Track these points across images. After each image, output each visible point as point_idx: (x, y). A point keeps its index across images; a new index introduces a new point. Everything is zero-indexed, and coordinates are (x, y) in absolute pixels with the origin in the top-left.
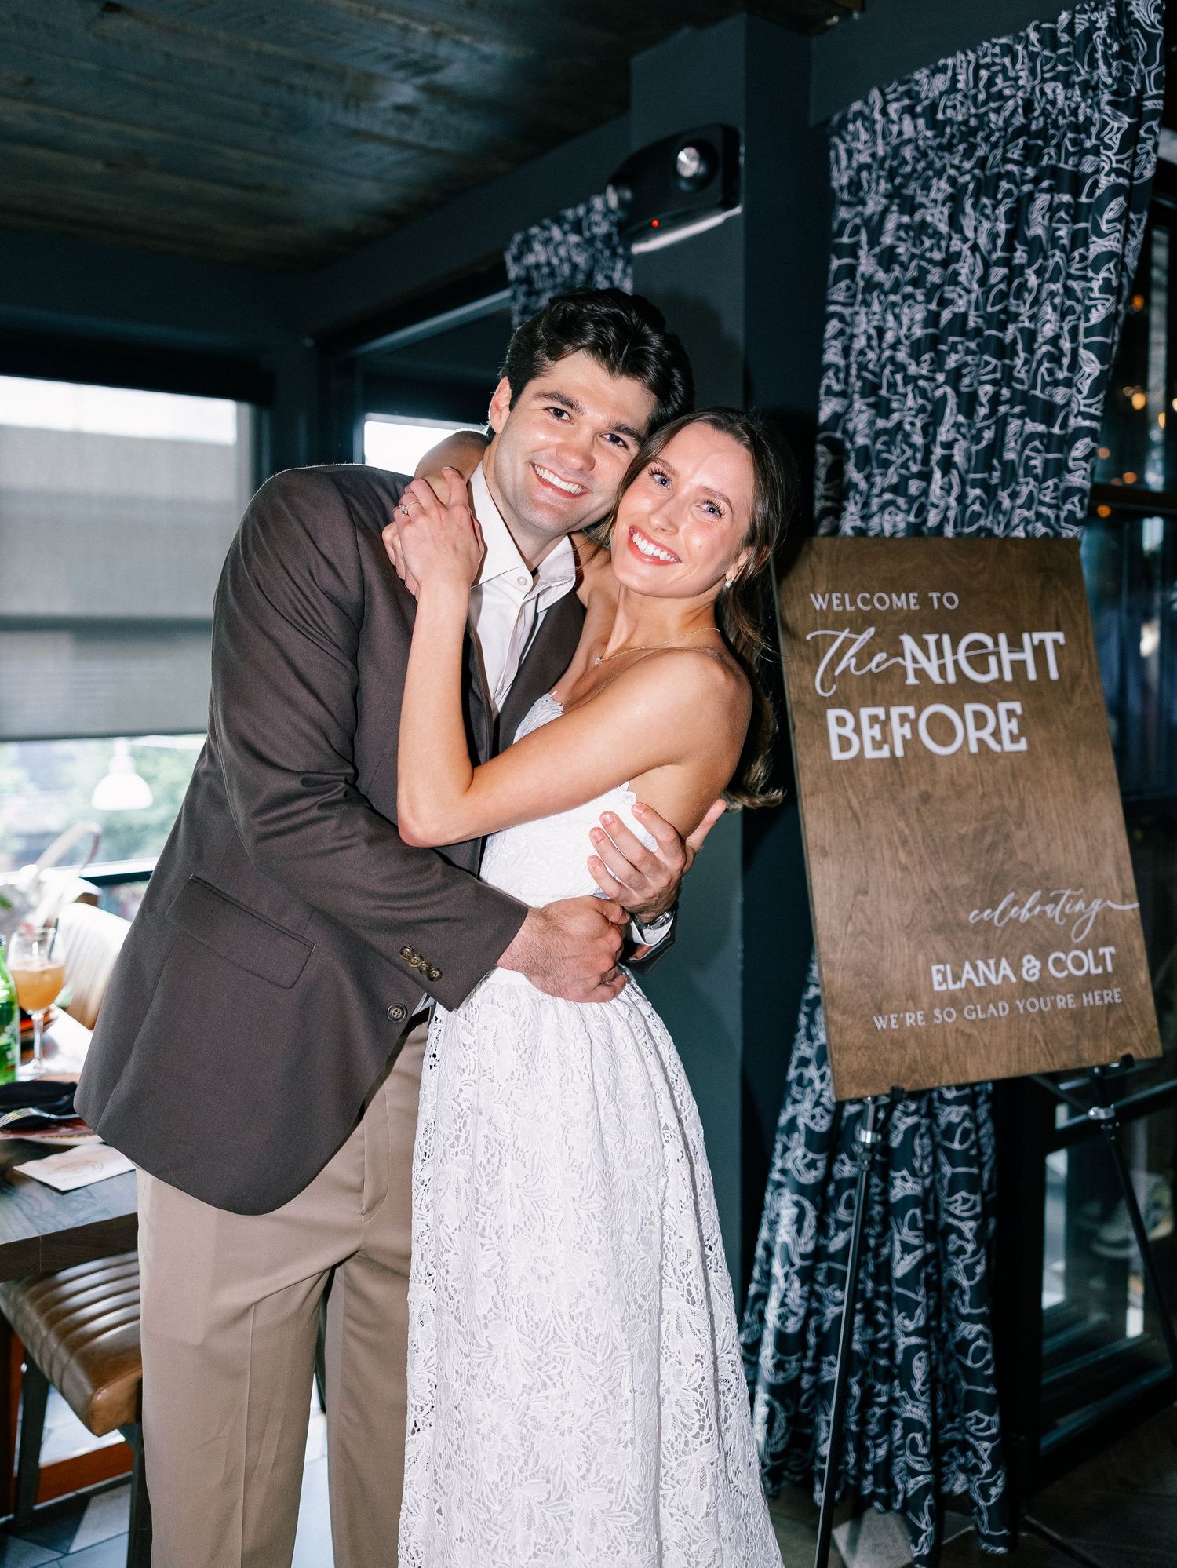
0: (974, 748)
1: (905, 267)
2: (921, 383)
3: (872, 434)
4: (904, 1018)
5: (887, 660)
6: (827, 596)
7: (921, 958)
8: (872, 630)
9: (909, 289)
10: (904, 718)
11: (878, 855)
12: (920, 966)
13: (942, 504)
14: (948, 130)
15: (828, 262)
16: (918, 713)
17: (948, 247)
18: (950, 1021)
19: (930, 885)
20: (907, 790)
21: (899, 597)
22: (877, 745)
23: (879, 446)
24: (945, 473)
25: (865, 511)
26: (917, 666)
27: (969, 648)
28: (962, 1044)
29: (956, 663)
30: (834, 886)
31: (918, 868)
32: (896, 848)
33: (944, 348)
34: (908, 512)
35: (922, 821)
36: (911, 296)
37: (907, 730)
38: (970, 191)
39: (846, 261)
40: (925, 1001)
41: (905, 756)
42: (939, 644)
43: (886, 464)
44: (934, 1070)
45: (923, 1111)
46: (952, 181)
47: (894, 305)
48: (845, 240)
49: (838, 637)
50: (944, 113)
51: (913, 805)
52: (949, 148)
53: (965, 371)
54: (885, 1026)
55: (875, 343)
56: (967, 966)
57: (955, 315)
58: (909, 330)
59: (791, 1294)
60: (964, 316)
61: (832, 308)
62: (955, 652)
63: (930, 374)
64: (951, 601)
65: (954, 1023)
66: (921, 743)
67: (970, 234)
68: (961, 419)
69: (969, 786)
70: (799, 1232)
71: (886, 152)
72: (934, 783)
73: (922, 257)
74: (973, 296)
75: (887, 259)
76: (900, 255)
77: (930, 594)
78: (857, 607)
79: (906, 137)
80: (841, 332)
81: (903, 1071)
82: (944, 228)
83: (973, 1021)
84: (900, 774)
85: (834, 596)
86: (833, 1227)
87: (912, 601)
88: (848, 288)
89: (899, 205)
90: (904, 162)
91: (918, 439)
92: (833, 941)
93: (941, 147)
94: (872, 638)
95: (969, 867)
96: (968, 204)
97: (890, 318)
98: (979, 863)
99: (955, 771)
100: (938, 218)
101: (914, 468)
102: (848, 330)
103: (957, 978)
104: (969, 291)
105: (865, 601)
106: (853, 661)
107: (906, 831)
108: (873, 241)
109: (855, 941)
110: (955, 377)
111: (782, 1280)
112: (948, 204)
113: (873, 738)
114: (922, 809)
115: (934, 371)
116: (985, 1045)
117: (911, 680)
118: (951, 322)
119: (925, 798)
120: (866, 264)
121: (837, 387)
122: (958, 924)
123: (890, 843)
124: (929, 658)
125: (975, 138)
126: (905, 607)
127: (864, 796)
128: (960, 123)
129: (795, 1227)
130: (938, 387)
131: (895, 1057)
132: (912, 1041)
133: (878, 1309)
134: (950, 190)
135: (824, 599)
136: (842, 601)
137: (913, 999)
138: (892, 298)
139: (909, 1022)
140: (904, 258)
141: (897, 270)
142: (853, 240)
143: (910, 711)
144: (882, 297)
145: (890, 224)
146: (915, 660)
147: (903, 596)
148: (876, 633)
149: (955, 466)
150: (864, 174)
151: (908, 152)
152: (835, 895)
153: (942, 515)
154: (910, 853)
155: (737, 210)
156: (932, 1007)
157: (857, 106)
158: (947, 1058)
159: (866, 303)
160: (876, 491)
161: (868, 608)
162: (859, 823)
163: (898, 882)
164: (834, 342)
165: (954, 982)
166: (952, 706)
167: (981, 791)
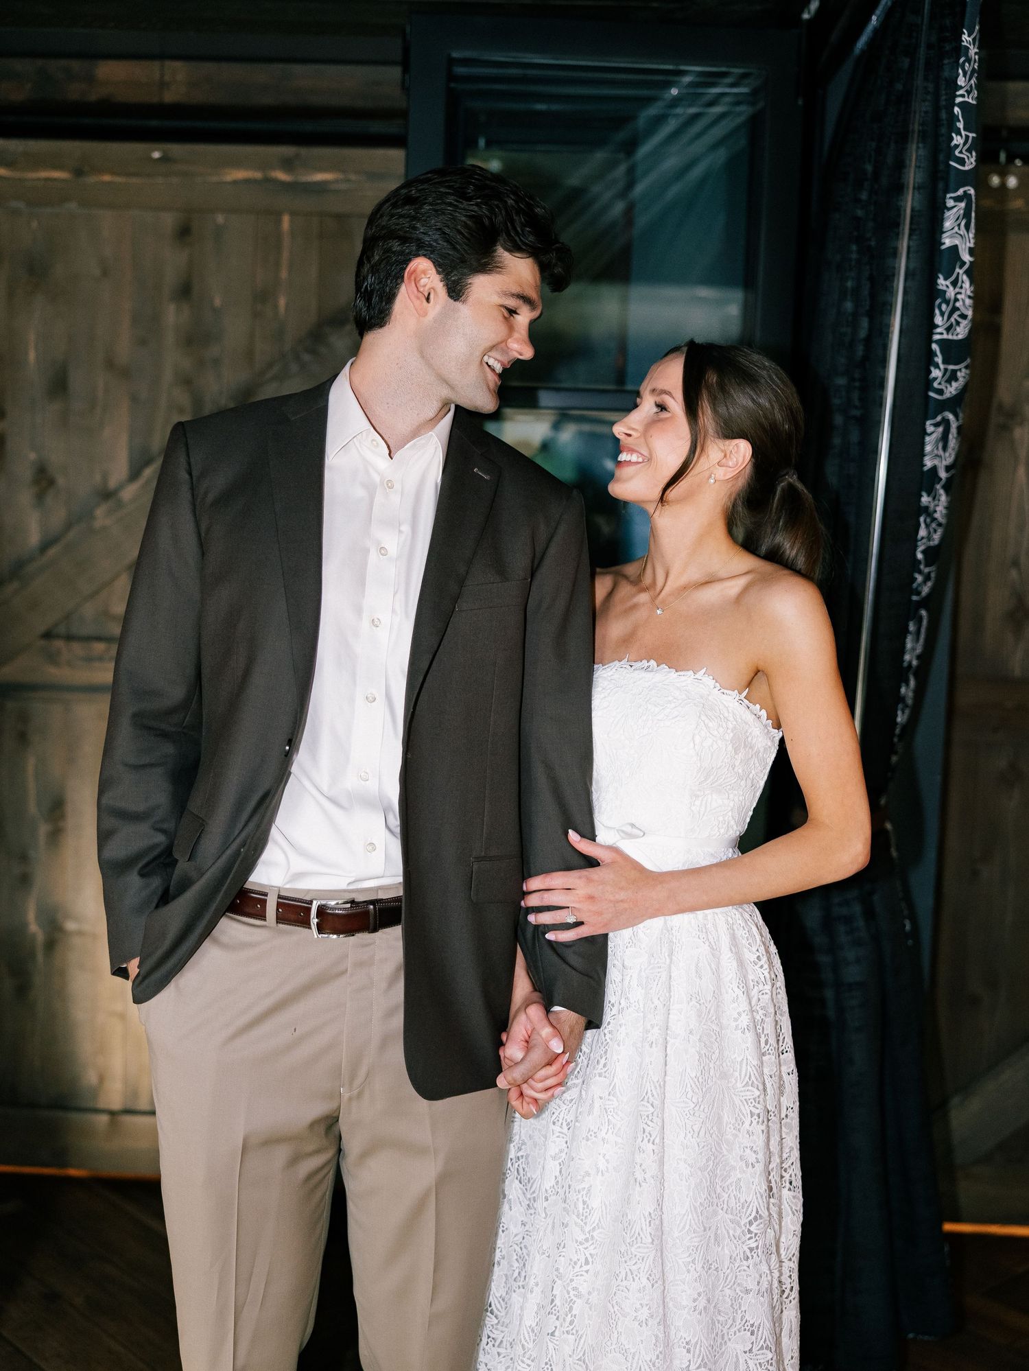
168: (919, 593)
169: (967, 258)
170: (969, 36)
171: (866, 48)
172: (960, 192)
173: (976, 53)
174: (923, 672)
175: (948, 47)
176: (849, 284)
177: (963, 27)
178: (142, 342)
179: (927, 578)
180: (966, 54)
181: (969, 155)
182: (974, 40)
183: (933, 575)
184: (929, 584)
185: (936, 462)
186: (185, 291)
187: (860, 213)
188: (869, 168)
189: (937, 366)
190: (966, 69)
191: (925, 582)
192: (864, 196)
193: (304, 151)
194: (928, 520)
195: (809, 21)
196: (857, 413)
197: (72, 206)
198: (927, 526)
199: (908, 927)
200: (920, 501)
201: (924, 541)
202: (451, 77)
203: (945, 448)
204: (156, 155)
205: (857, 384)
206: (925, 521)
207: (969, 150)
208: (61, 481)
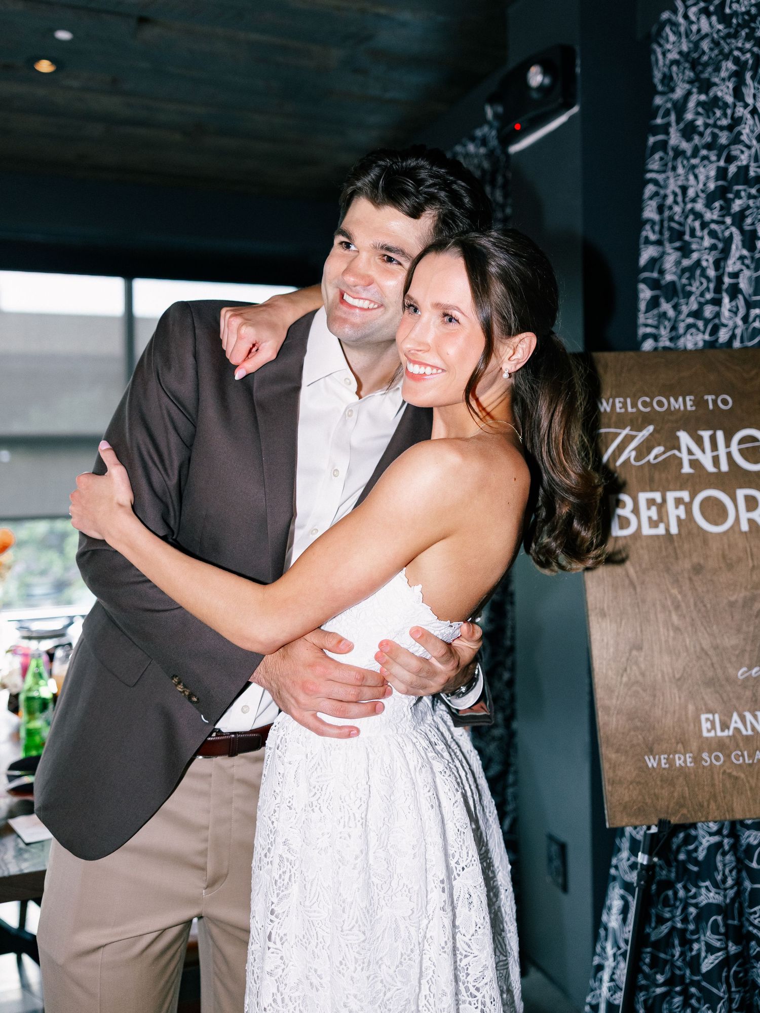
0: (745, 527)
1: (701, 135)
2: (713, 226)
3: (679, 272)
4: (674, 759)
5: (664, 453)
6: (611, 400)
7: (691, 708)
8: (651, 428)
9: (704, 152)
10: (679, 501)
11: (652, 616)
12: (690, 712)
13: (731, 324)
14: (734, 21)
15: (646, 140)
16: (693, 497)
17: (733, 113)
18: (718, 764)
19: (701, 644)
20: (680, 562)
21: (676, 400)
22: (653, 524)
23: (684, 281)
24: (733, 298)
25: (674, 334)
26: (692, 457)
27: (741, 442)
28: (728, 785)
29: (729, 455)
30: (611, 642)
31: (690, 629)
32: (670, 612)
33: (731, 196)
34: (704, 333)
35: (694, 589)
36: (705, 158)
37: (681, 512)
38: (749, 66)
39: (660, 137)
40: (694, 746)
41: (680, 534)
42: (713, 440)
43: (688, 295)
44: (702, 806)
45: (725, 832)
46: (736, 61)
47: (694, 167)
48: (659, 121)
49: (619, 434)
50: (730, 7)
51: (686, 575)
52: (735, 35)
53: (747, 213)
54: (655, 765)
55: (680, 199)
56: (735, 717)
57: (739, 168)
58: (705, 185)
59: (618, 972)
60: (747, 167)
61: (649, 176)
62: (728, 445)
63: (720, 219)
64: (725, 402)
65: (722, 766)
66: (695, 522)
67: (750, 100)
68: (745, 252)
69: (740, 560)
70: (624, 920)
71: (689, 48)
72: (706, 557)
73: (715, 125)
74: (753, 150)
75: (689, 131)
76: (698, 126)
77: (706, 397)
78: (638, 410)
79: (703, 32)
80: (656, 194)
81: (672, 805)
82: (730, 99)
83: (740, 765)
84: (675, 549)
85: (617, 400)
86: (654, 919)
87: (689, 403)
88: (661, 159)
89: (698, 88)
90: (704, 53)
91: (711, 273)
92: (610, 690)
93: (728, 36)
94: (651, 434)
95: (739, 631)
96: (748, 75)
97: (691, 177)
98: (748, 626)
99: (726, 546)
100: (725, 92)
101: (709, 296)
102: (662, 192)
103: (725, 726)
104: (749, 147)
105: (645, 404)
106: (633, 454)
107: (679, 597)
108: (679, 119)
109: (629, 689)
110: (739, 219)
111: (611, 959)
112: (733, 79)
113: (650, 518)
114: (694, 578)
115: (723, 216)
116: (751, 788)
117: (687, 469)
118: (736, 175)
119: (698, 569)
120: (675, 138)
121: (653, 237)
122: (727, 680)
123: (664, 607)
124: (703, 451)
125: (755, 23)
126: (682, 408)
127: (640, 565)
128: (743, 14)
129: (621, 916)
130: (727, 228)
131: (665, 793)
132: (681, 779)
133: (693, 995)
134: (734, 68)
135: (608, 404)
136: (625, 405)
137: (683, 743)
138: (694, 161)
139: (678, 763)
140: (701, 129)
141: (696, 139)
142: (665, 121)
143: (685, 495)
144: (685, 162)
145: (691, 104)
146: (690, 452)
147: (681, 399)
148: (654, 430)
149: (740, 291)
150: (674, 68)
151: (705, 45)
152: (612, 650)
153: (730, 333)
154: (682, 616)
155: (575, 109)
156: (701, 750)
157: (665, 15)
158: (714, 797)
159: (674, 169)
160: (682, 317)
161: (648, 410)
162: (635, 588)
163: (670, 640)
164: (650, 202)
165: (722, 730)
166: (724, 491)
167: (751, 565)
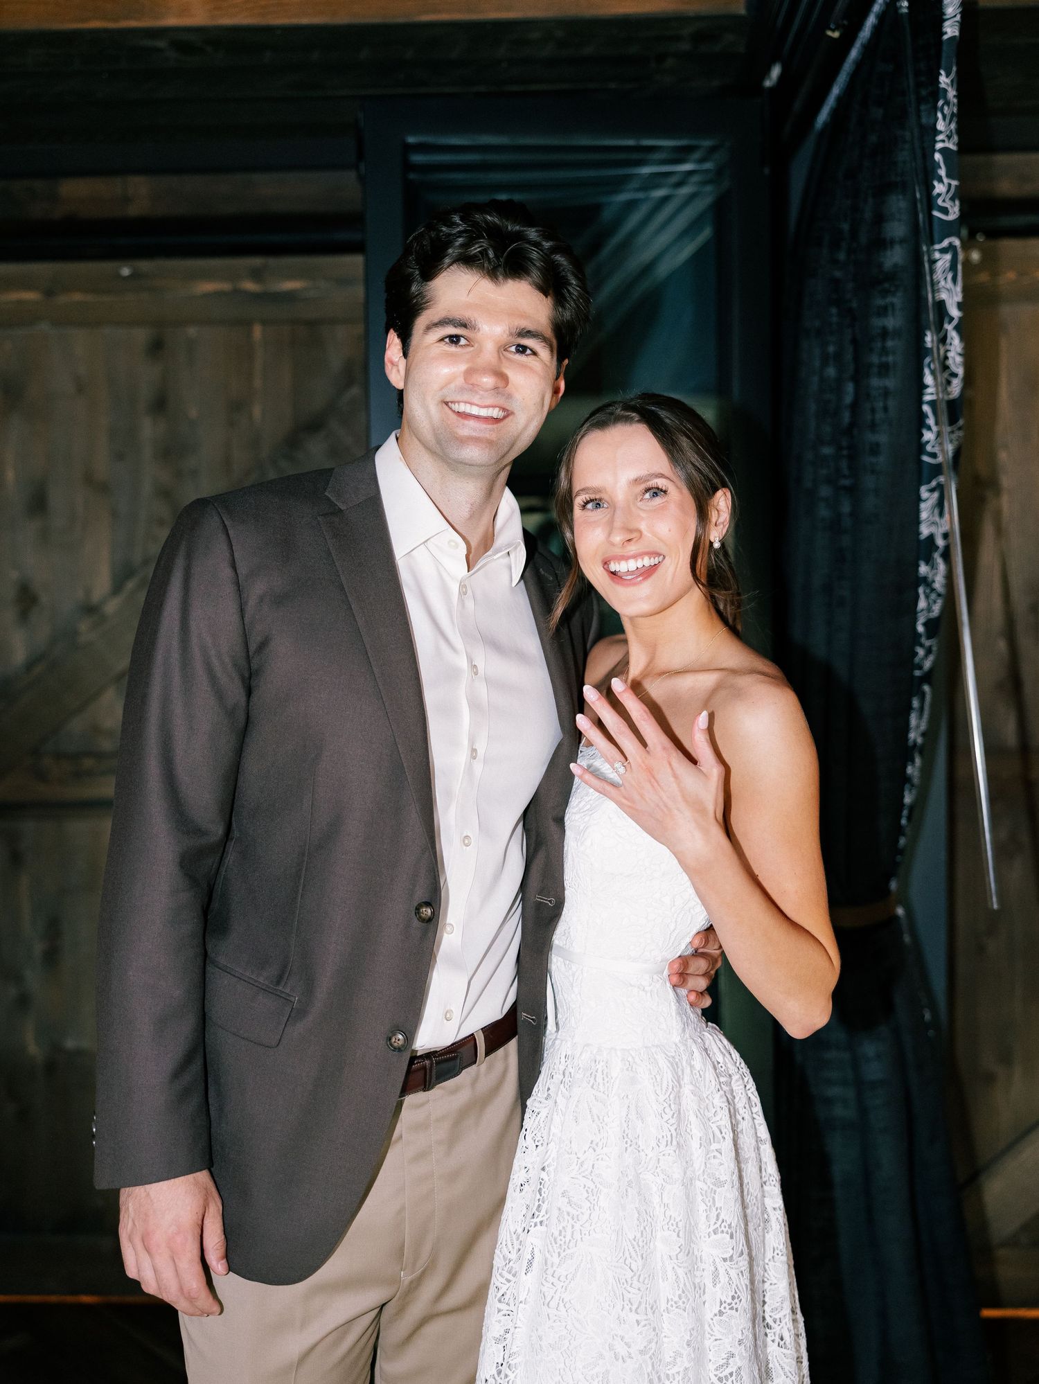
168: (920, 667)
169: (955, 313)
170: (947, 77)
171: (829, 120)
172: (945, 243)
173: (955, 96)
174: (926, 750)
175: (924, 92)
176: (831, 349)
177: (939, 68)
178: (119, 457)
179: (929, 651)
180: (945, 97)
181: (952, 204)
182: (952, 81)
183: (934, 649)
184: (931, 658)
185: (933, 529)
186: (160, 405)
187: (838, 274)
188: (846, 227)
189: (929, 428)
190: (945, 112)
191: (926, 655)
192: (842, 256)
193: (272, 262)
194: (928, 591)
195: (771, 89)
196: (846, 482)
197: (44, 327)
198: (927, 597)
199: (928, 1016)
200: (917, 571)
201: (925, 612)
202: (408, 167)
203: (941, 514)
204: (126, 272)
205: (845, 452)
206: (925, 592)
207: (952, 199)
208: (44, 599)
